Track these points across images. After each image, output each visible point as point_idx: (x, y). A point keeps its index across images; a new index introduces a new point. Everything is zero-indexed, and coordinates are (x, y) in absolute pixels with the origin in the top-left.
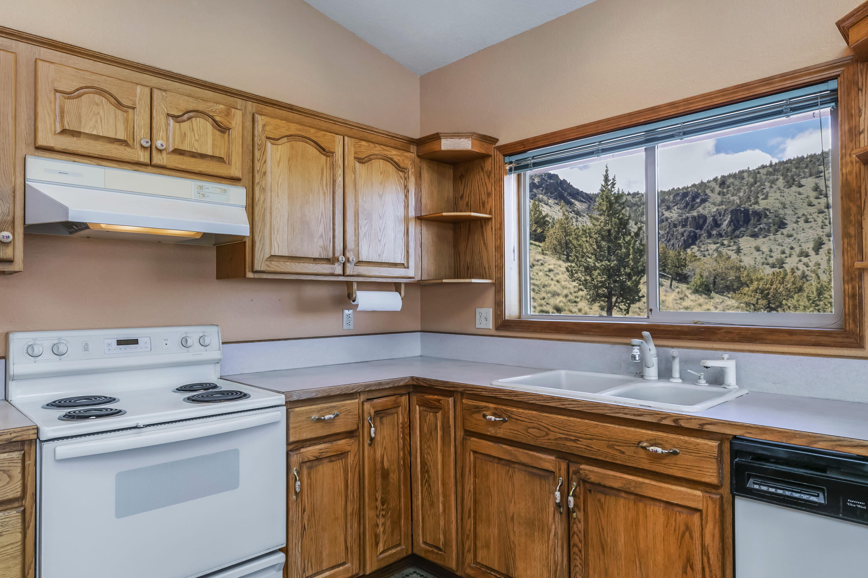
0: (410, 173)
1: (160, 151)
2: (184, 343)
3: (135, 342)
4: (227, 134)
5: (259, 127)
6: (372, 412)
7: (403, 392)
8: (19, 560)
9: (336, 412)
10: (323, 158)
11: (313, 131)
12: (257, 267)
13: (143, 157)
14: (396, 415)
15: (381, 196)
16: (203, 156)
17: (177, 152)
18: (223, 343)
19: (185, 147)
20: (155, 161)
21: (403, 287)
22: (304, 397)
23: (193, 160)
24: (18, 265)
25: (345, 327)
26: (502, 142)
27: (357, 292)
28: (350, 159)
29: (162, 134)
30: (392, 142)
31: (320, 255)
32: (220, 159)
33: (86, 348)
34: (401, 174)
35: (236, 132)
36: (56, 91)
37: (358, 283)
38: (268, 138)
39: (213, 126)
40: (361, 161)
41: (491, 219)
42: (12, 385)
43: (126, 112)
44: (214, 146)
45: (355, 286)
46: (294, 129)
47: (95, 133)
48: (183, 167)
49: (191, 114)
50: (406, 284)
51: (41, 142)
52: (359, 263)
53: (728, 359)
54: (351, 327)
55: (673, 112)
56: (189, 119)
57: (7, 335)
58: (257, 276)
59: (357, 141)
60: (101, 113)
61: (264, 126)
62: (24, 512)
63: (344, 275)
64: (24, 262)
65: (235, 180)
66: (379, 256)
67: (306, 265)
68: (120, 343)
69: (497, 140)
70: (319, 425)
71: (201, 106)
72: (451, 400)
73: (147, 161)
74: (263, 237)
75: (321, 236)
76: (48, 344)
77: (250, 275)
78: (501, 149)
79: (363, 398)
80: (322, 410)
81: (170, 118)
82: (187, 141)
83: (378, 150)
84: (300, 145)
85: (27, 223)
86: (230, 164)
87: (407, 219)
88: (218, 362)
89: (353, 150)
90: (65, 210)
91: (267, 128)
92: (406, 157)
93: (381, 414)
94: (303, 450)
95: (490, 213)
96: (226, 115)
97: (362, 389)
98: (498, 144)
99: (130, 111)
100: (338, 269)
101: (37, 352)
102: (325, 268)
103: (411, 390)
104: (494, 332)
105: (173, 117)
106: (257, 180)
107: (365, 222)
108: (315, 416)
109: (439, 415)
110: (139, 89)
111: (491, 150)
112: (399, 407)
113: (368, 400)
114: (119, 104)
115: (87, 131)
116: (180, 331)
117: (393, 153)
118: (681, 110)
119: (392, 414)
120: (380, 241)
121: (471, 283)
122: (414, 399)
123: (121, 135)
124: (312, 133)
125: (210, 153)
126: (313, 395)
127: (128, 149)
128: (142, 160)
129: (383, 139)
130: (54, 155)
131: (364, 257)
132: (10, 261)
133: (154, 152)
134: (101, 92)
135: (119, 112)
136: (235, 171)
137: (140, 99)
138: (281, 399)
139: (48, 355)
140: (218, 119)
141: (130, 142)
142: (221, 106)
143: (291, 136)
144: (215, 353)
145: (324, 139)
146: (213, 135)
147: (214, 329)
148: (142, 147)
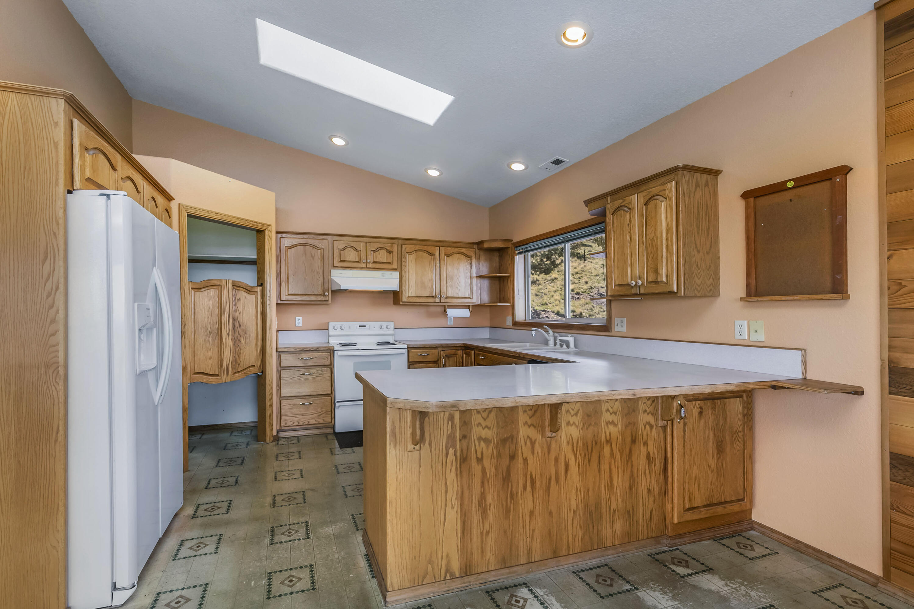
0: (473, 258)
1: (369, 263)
2: (381, 327)
3: (365, 326)
4: (391, 254)
5: (404, 249)
6: (444, 356)
7: (460, 348)
8: (330, 381)
9: (428, 353)
10: (431, 256)
11: (426, 247)
12: (403, 301)
13: (364, 266)
14: (455, 358)
15: (458, 269)
16: (383, 263)
17: (374, 262)
18: (395, 328)
19: (377, 261)
20: (368, 266)
21: (471, 307)
22: (415, 346)
23: (380, 264)
24: (330, 302)
25: (449, 324)
26: (514, 241)
27: (448, 309)
28: (443, 255)
29: (370, 257)
30: (464, 245)
31: (429, 295)
32: (390, 263)
33: (350, 328)
34: (468, 258)
35: (395, 253)
36: (339, 249)
37: (448, 305)
38: (407, 253)
39: (387, 252)
40: (448, 256)
41: (509, 276)
42: (330, 338)
43: (358, 252)
44: (387, 259)
45: (447, 307)
46: (417, 247)
47: (349, 260)
48: (377, 267)
49: (379, 249)
50: (472, 306)
51: (335, 265)
52: (447, 297)
53: (571, 337)
54: (452, 324)
55: (562, 232)
56: (378, 250)
57: (328, 323)
58: (404, 303)
59: (446, 248)
60: (351, 253)
61: (405, 249)
62: (331, 369)
63: (440, 302)
64: (331, 301)
65: (395, 270)
66: (457, 294)
67: (423, 299)
68: (360, 326)
69: (512, 240)
70: (420, 357)
71: (382, 246)
72: (473, 352)
73: (365, 267)
74: (405, 289)
75: (430, 287)
76: (339, 326)
77: (401, 303)
78: (514, 244)
79: (440, 349)
80: (422, 352)
81: (372, 251)
82: (378, 258)
83: (456, 250)
84: (420, 253)
85: (332, 289)
86: (393, 264)
87: (471, 278)
88: (393, 335)
89: (444, 252)
90: (340, 286)
91: (407, 249)
92: (471, 251)
93: (448, 356)
94: (415, 365)
95: (510, 274)
96: (391, 247)
97: (439, 346)
98: (513, 242)
99: (359, 251)
100: (438, 300)
101: (336, 328)
102: (431, 300)
103: (464, 348)
104: (512, 327)
105: (373, 251)
106: (403, 269)
107: (450, 281)
108: (419, 354)
109: (470, 358)
110: (362, 243)
111: (509, 245)
112: (457, 354)
113: (443, 350)
114: (356, 250)
115: (347, 260)
116: (379, 323)
117: (464, 250)
118: (564, 231)
119: (454, 357)
120: (457, 288)
121: (497, 305)
122: (463, 352)
123: (357, 260)
124: (425, 248)
125: (386, 261)
126: (418, 346)
127: (359, 264)
128: (363, 267)
129: (460, 245)
130: (339, 268)
131: (449, 295)
132: (328, 301)
133: (367, 263)
134: (351, 247)
135: (356, 252)
136: (395, 266)
137: (362, 247)
138: (406, 346)
139: (339, 329)
140: (388, 249)
141: (360, 262)
142: (390, 244)
143: (417, 250)
144: (391, 332)
145: (431, 249)
146: (387, 255)
147: (392, 323)
148: (363, 262)
